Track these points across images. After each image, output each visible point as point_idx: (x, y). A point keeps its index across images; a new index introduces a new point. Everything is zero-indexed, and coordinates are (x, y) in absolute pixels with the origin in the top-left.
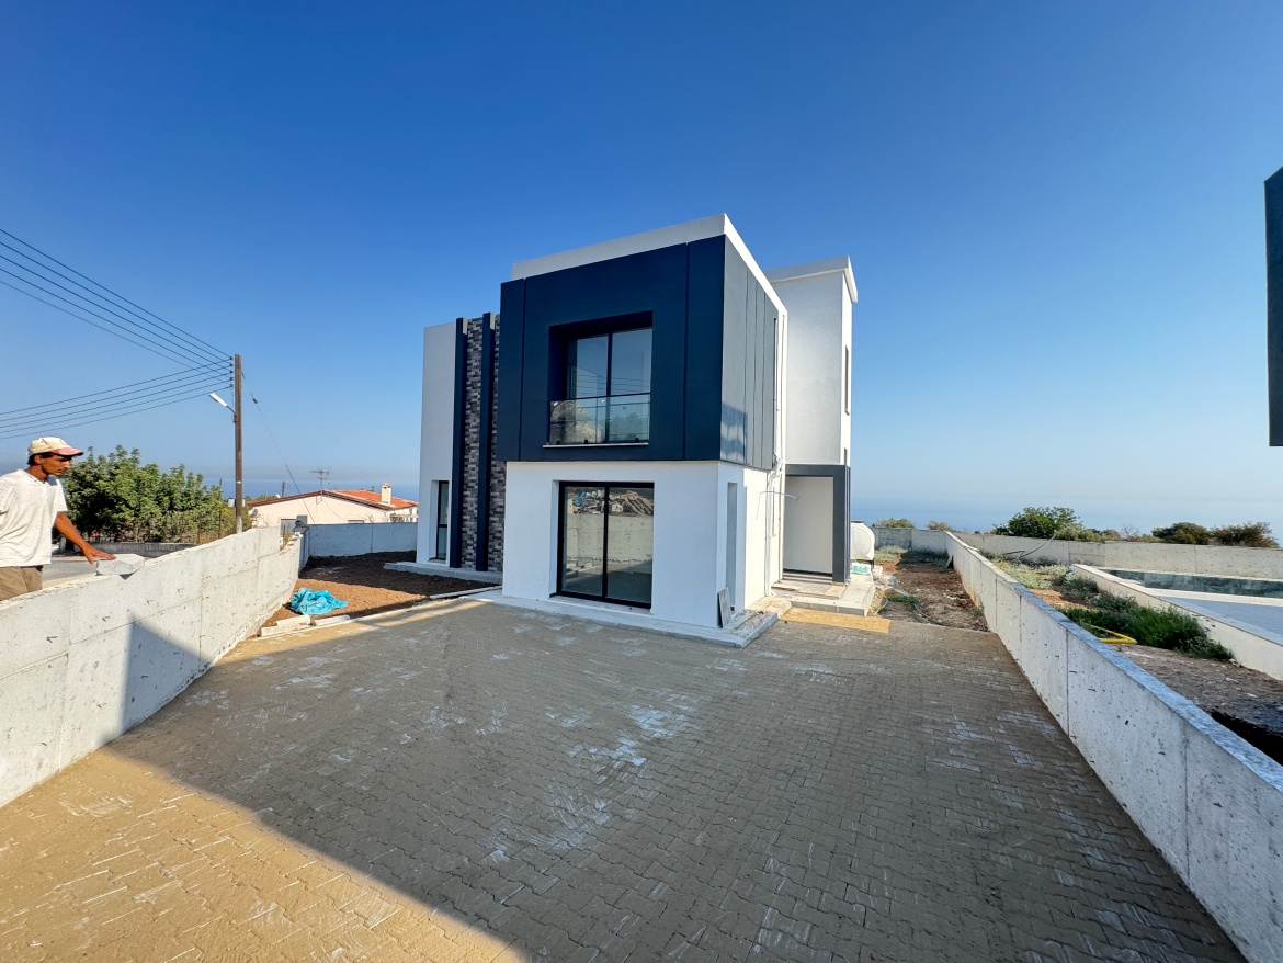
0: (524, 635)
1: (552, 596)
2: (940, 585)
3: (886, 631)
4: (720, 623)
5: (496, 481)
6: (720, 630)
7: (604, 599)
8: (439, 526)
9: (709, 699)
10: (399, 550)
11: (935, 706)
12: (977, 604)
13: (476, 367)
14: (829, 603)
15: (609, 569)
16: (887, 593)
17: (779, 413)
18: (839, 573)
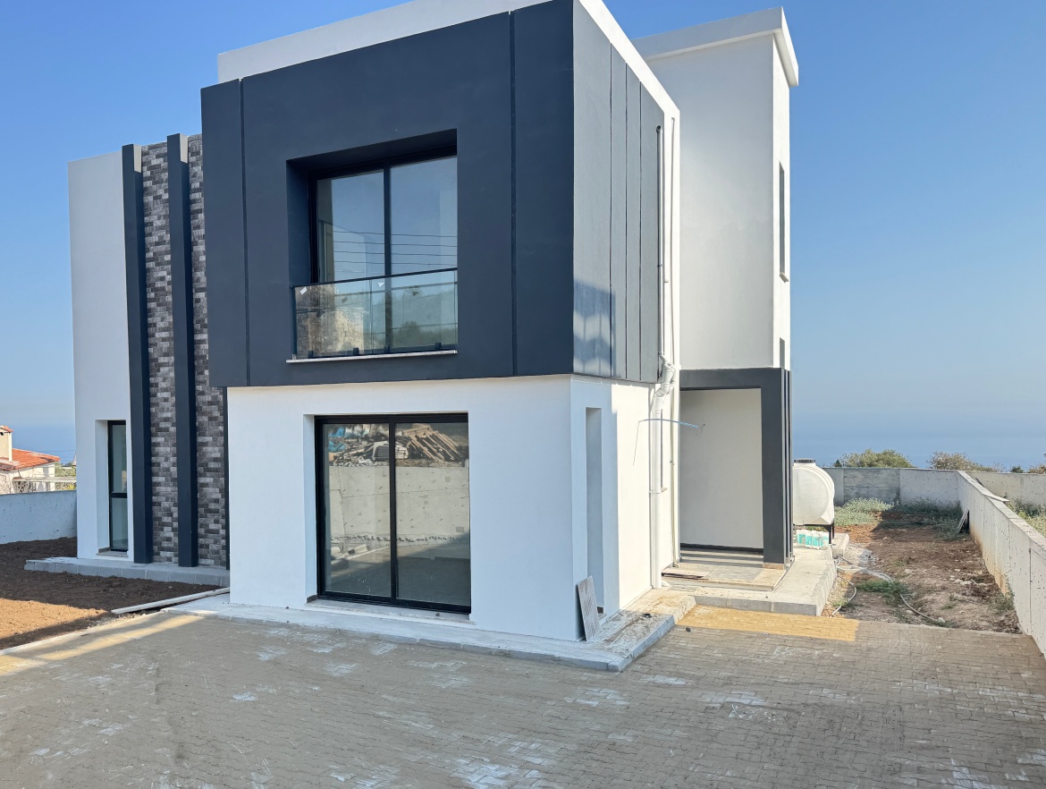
0: (275, 662)
1: (311, 600)
2: (945, 562)
3: (851, 639)
4: (582, 634)
5: (205, 419)
6: (582, 645)
7: (393, 601)
8: (112, 495)
9: (573, 747)
10: (41, 538)
11: (923, 747)
12: (1004, 591)
13: (161, 228)
14: (759, 596)
15: (401, 552)
16: (856, 578)
17: (667, 286)
18: (774, 548)
